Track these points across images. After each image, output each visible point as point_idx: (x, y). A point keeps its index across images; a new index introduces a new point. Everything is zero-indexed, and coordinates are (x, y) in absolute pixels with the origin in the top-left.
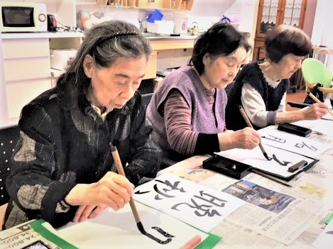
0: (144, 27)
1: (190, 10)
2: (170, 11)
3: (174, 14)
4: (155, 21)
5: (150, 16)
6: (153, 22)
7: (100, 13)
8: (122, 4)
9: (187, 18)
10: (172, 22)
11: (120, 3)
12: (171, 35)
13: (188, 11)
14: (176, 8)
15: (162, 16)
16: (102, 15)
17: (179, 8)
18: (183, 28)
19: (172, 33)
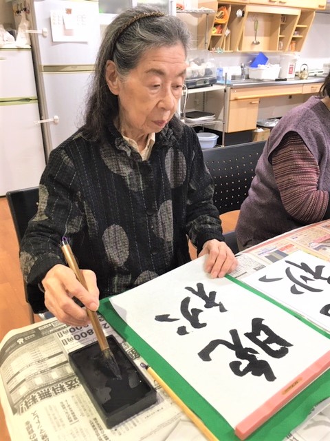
0: (246, 73)
1: (299, 51)
2: (276, 54)
3: (281, 56)
4: (259, 65)
5: (254, 60)
6: (257, 67)
7: (201, 59)
8: (224, 48)
9: (295, 60)
10: (278, 65)
11: (222, 48)
12: (277, 80)
13: (297, 53)
14: (283, 49)
15: (267, 59)
16: (203, 61)
17: (287, 49)
18: (290, 72)
19: (277, 78)
